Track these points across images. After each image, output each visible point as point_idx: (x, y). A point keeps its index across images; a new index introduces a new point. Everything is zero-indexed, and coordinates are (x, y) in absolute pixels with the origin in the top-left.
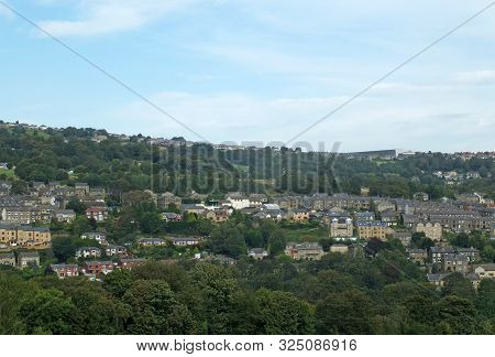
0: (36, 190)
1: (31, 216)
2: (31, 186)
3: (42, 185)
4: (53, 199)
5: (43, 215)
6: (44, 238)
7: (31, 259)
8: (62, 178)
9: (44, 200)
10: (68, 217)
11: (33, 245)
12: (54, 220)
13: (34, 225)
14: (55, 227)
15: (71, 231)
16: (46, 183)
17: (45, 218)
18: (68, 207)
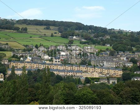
0: (119, 55)
1: (116, 64)
2: (118, 53)
3: (122, 53)
4: (125, 58)
5: (120, 64)
6: (120, 73)
7: (113, 81)
8: (130, 50)
9: (122, 58)
10: (130, 65)
11: (115, 75)
12: (124, 66)
13: (116, 68)
14: (125, 69)
15: (131, 70)
16: (124, 52)
17: (121, 65)
18: (130, 61)
